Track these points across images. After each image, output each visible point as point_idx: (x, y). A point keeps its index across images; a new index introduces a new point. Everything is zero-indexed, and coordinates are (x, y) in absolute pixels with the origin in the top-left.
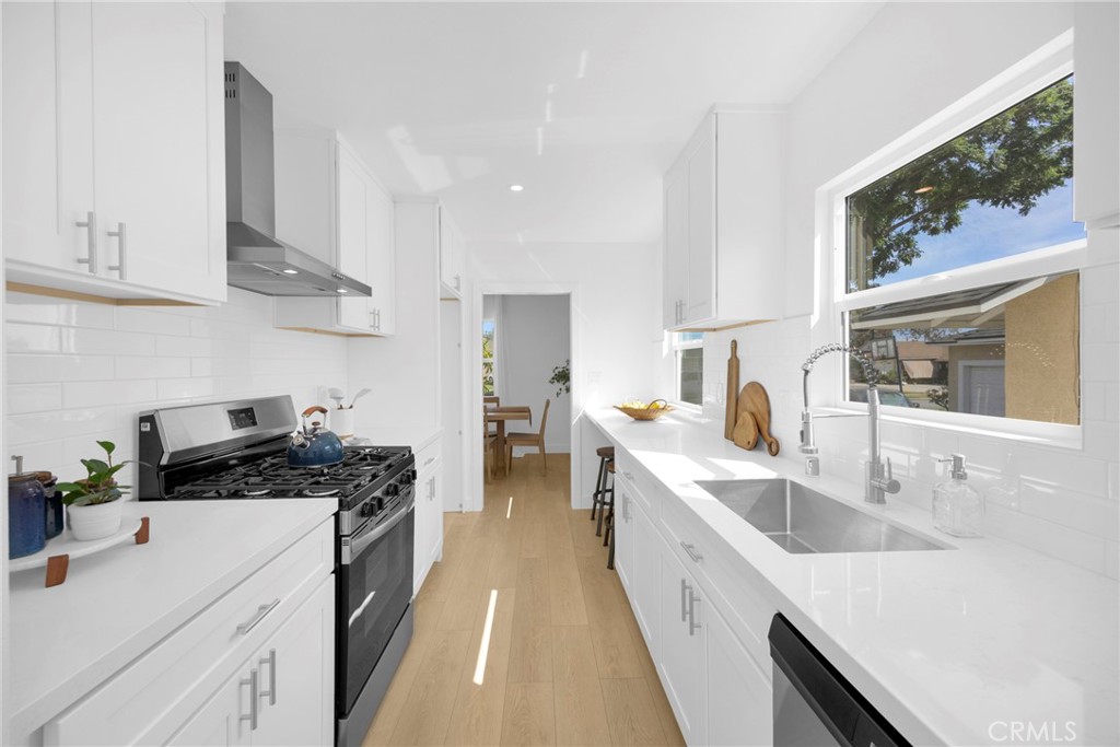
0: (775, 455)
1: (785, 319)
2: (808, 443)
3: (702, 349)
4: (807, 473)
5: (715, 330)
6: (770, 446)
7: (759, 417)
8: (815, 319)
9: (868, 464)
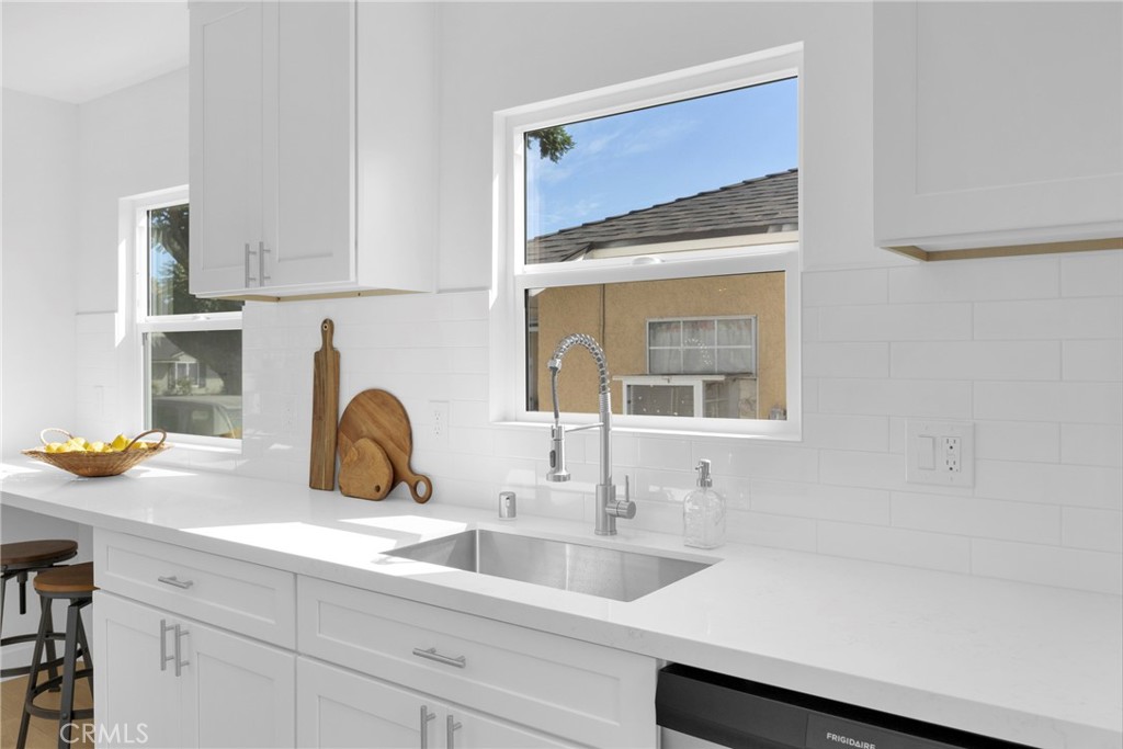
0: (423, 500)
1: (440, 292)
2: (559, 469)
3: (238, 333)
4: (500, 516)
5: (278, 299)
6: (414, 489)
7: (391, 446)
8: (493, 294)
9: (600, 488)
